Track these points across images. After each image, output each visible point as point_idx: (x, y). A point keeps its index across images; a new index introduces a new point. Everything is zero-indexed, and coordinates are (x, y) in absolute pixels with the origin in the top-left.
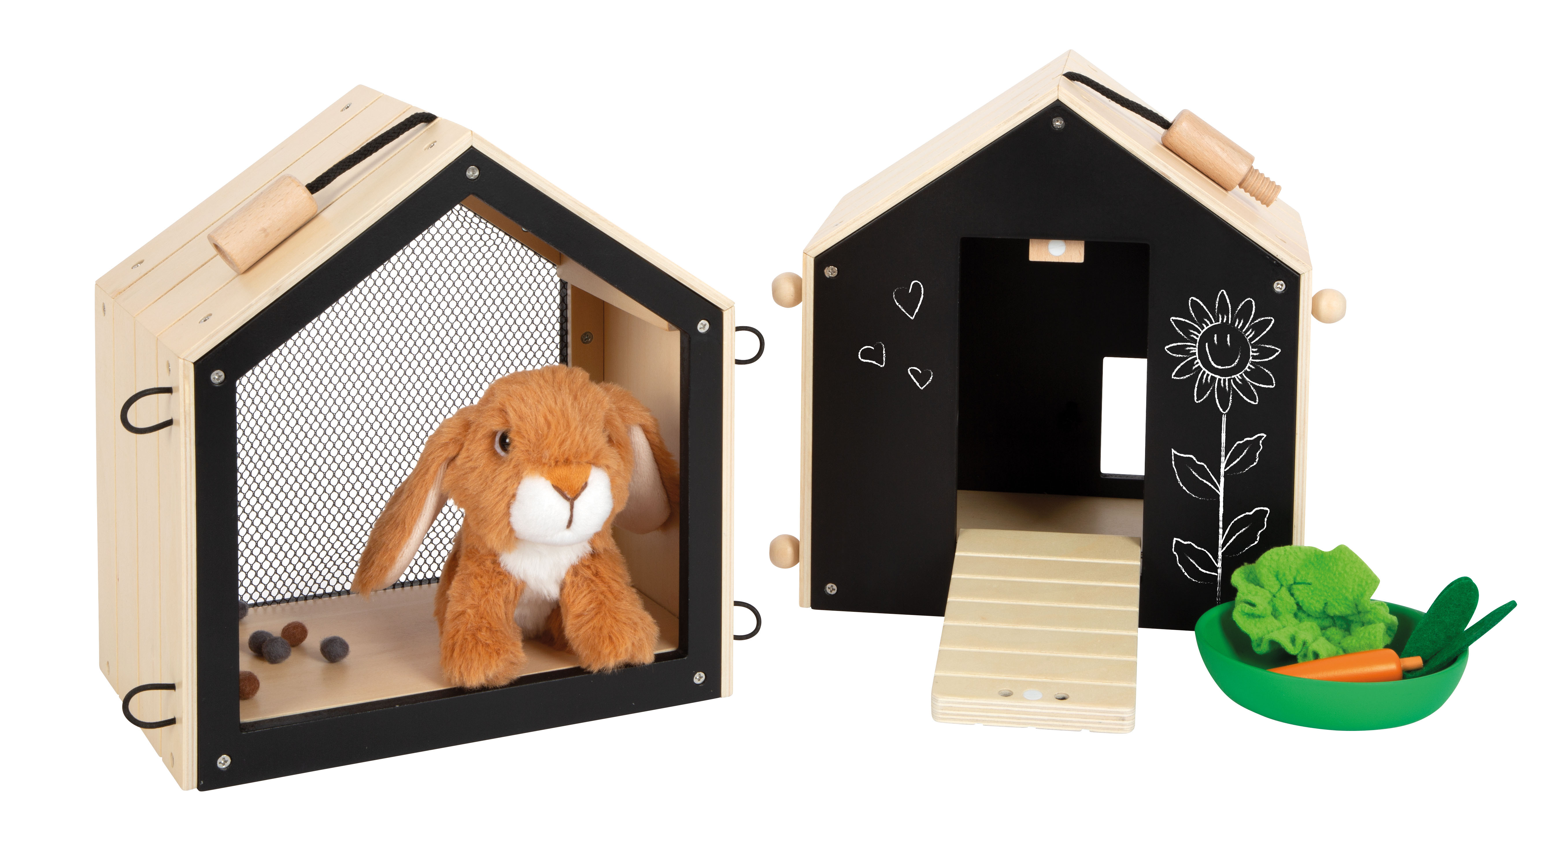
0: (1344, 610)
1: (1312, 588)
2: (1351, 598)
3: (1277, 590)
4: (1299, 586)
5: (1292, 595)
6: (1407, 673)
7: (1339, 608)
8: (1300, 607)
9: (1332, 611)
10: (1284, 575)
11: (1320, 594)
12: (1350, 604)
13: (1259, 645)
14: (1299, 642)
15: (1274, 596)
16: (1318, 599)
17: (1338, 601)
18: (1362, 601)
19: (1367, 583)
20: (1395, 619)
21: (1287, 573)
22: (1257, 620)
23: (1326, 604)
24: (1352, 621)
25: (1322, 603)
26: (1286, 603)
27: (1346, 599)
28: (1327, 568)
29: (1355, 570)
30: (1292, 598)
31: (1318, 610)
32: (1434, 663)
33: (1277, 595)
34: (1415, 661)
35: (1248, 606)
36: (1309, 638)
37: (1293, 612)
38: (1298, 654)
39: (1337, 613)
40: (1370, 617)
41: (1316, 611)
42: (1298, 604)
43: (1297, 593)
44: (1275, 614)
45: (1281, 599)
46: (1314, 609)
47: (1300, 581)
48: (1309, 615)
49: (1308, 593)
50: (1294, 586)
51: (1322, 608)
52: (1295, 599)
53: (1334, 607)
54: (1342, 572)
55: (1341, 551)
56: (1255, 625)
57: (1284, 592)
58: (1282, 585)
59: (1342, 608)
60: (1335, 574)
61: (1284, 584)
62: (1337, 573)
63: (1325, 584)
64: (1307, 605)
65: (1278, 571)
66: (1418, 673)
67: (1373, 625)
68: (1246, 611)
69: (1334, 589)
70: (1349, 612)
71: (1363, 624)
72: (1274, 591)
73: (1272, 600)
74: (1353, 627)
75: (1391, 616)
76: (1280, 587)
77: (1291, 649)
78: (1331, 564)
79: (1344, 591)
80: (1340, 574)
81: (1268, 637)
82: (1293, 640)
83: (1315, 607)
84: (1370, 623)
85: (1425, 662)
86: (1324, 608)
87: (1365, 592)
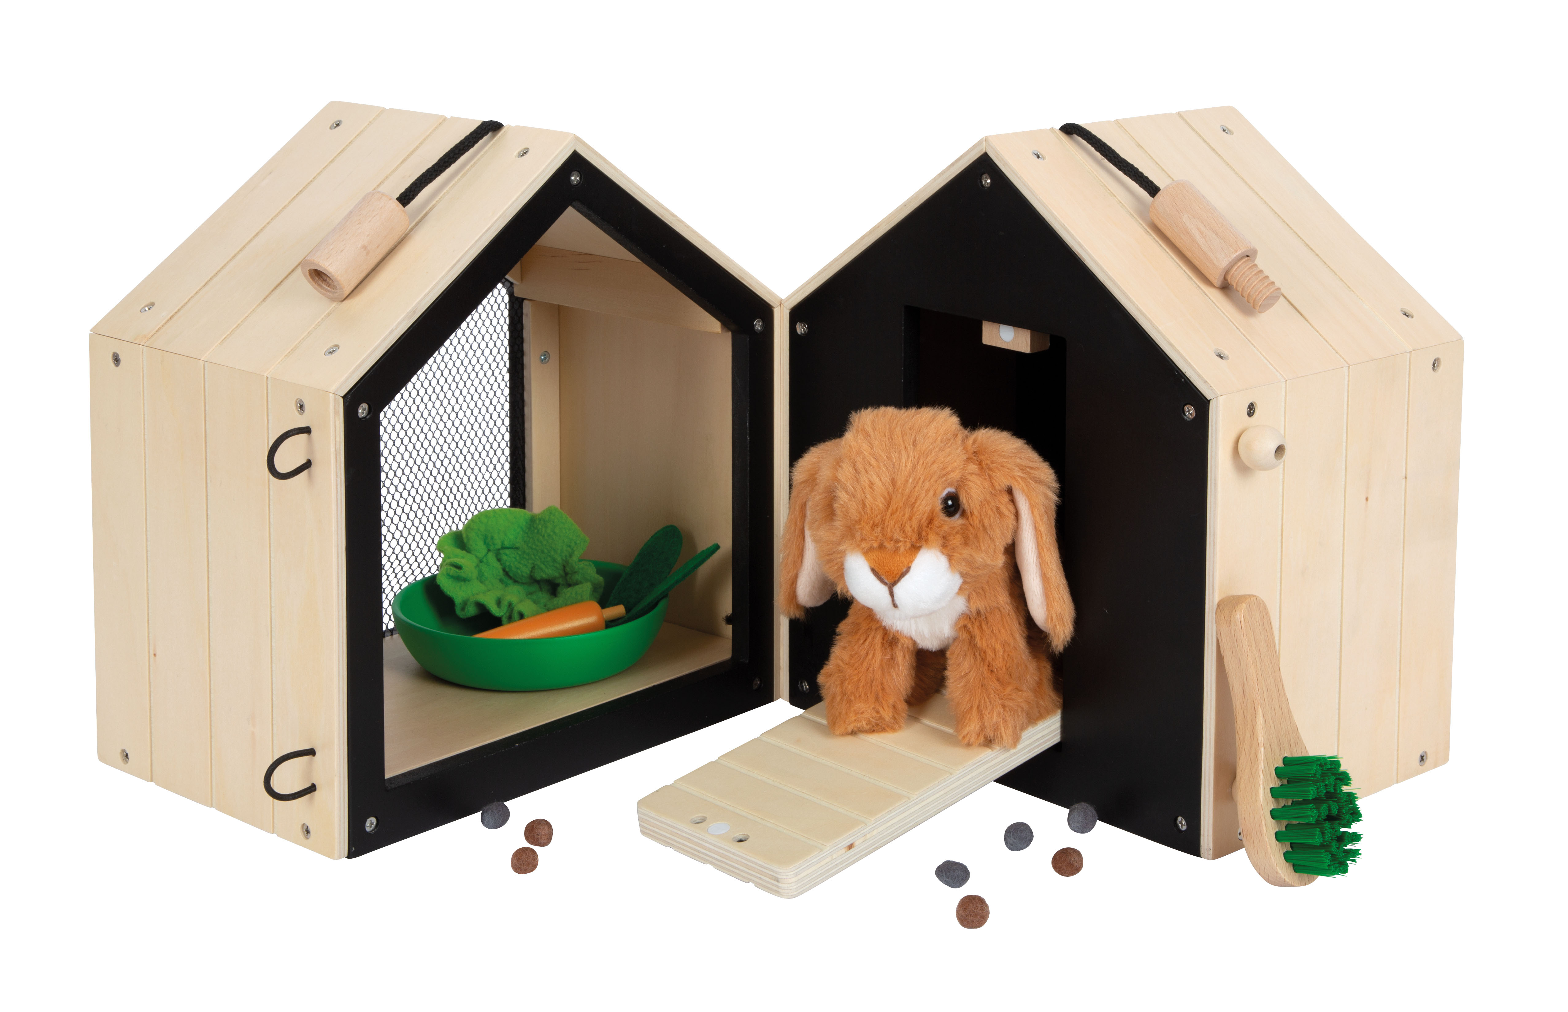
0: (551, 572)
1: (520, 553)
2: (559, 559)
3: (484, 555)
4: (507, 551)
5: (499, 560)
6: (610, 623)
7: (546, 570)
8: (506, 573)
9: (539, 575)
10: (492, 538)
11: (527, 558)
12: (558, 566)
13: (463, 609)
14: (505, 604)
15: (481, 561)
16: (526, 563)
17: (545, 563)
18: (570, 561)
19: (576, 544)
20: (601, 579)
21: (496, 536)
22: (462, 583)
23: (533, 568)
24: (558, 585)
25: (530, 566)
26: (493, 569)
27: (554, 561)
28: (536, 531)
29: (564, 531)
30: (499, 563)
31: (524, 574)
32: (634, 611)
33: (484, 560)
34: (619, 610)
35: (453, 569)
36: (514, 600)
37: (499, 578)
38: (502, 616)
39: (545, 576)
40: (578, 577)
41: (523, 576)
42: (504, 570)
43: (504, 558)
44: (481, 578)
45: (488, 564)
46: (520, 573)
47: (508, 546)
48: (515, 581)
49: (515, 558)
50: (501, 551)
51: (528, 572)
52: (501, 564)
53: (541, 569)
54: (551, 534)
55: (551, 513)
56: (460, 588)
57: (491, 557)
58: (489, 550)
59: (550, 570)
60: (543, 536)
61: (492, 548)
62: (546, 535)
63: (534, 547)
64: (514, 569)
65: (486, 535)
66: (620, 621)
67: (580, 586)
68: (451, 574)
69: (543, 552)
70: (557, 575)
71: (569, 585)
72: (481, 555)
73: (478, 566)
74: (559, 589)
75: (598, 576)
76: (486, 551)
77: (495, 611)
78: (540, 527)
79: (552, 553)
80: (549, 535)
81: (472, 599)
82: (499, 603)
83: (522, 572)
84: (577, 583)
85: (628, 610)
86: (531, 572)
87: (574, 552)
